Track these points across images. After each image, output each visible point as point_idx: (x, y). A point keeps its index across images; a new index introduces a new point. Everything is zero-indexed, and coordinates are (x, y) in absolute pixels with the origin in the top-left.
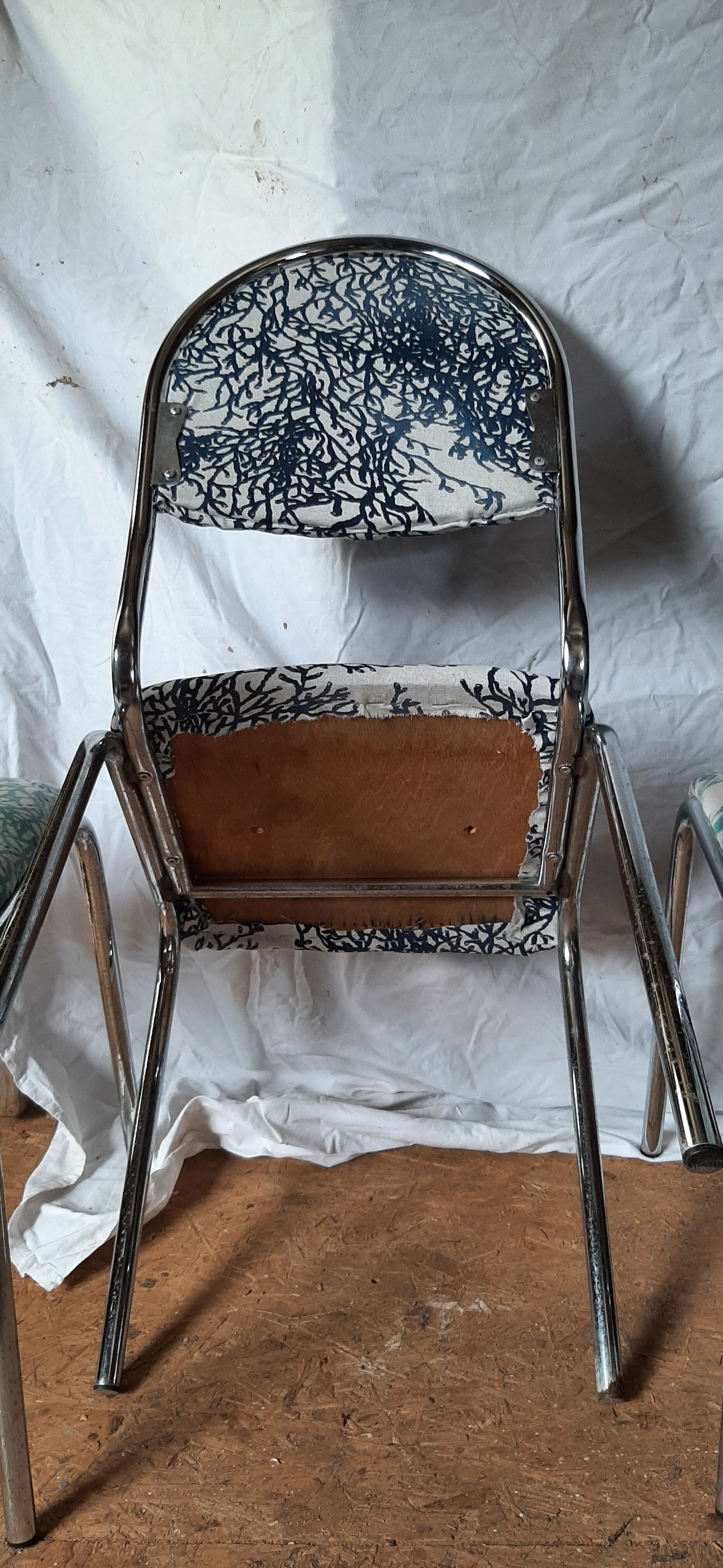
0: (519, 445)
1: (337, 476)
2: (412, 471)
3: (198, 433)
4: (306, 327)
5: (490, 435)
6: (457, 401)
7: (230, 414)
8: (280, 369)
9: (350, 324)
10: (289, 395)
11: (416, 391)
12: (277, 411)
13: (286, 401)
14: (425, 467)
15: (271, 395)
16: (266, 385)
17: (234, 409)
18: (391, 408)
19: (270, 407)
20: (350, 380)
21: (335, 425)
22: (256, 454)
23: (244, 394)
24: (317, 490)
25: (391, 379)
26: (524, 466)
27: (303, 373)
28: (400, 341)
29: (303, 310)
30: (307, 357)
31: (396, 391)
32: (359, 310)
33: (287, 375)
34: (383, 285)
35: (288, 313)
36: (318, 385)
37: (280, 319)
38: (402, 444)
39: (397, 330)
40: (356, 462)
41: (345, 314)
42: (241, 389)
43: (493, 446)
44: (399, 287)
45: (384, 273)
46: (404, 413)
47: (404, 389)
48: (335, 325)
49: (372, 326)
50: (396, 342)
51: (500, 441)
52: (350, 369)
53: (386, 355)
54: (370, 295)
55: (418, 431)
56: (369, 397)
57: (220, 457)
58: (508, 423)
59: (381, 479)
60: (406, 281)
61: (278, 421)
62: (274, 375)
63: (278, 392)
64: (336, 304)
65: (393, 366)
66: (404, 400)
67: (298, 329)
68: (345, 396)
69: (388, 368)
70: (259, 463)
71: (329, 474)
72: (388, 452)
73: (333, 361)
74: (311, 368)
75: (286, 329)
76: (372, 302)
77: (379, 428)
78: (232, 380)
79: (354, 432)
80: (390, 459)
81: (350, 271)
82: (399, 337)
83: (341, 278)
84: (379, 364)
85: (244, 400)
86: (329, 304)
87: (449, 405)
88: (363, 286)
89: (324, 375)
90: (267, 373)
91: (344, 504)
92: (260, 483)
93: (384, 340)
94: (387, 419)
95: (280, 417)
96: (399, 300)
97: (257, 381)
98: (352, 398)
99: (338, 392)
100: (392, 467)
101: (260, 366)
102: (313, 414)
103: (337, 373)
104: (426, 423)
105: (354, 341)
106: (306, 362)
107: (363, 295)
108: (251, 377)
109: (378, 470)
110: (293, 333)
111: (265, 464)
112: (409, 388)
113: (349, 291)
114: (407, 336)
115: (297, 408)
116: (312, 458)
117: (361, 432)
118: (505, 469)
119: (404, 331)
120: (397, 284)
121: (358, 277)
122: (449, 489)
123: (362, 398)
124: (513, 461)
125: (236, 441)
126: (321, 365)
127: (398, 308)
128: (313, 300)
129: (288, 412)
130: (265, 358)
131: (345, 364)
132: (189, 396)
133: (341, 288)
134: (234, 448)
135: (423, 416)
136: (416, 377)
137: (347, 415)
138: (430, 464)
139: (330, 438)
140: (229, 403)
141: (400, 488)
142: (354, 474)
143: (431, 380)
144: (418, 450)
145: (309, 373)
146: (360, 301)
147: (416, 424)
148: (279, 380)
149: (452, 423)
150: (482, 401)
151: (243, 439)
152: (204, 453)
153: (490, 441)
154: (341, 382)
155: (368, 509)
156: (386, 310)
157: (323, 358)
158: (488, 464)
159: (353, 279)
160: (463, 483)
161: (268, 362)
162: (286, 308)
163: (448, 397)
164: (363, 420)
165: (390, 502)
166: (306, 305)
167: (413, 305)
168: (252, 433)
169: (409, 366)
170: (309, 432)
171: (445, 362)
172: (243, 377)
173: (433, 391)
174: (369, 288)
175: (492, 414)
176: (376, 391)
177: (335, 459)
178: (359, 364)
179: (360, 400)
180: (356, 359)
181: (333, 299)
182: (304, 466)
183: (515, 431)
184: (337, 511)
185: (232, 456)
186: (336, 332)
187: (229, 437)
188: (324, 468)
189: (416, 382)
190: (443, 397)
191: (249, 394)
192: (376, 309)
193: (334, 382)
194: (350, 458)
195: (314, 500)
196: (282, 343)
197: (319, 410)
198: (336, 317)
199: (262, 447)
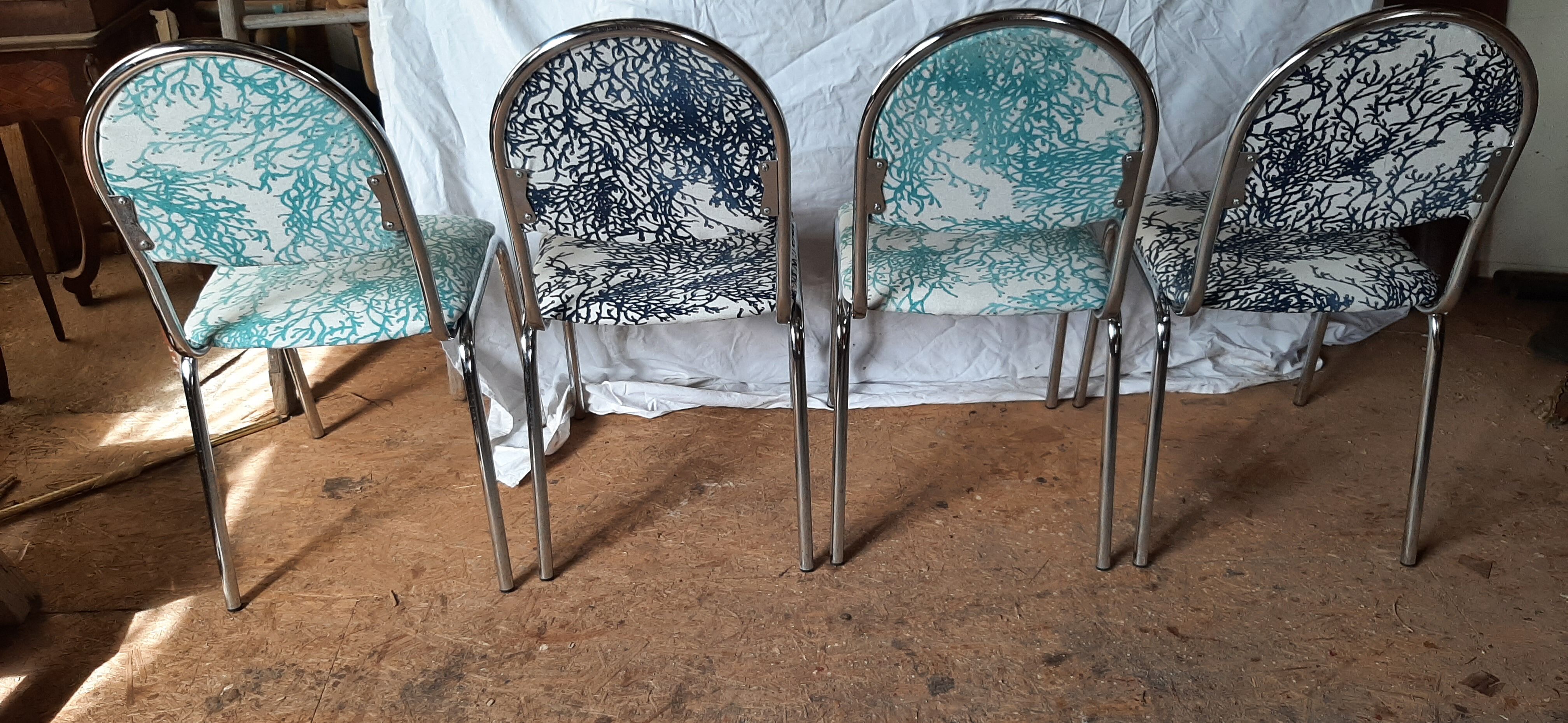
0: (754, 197)
1: (638, 217)
2: (686, 215)
3: (539, 187)
4: (597, 106)
5: (735, 191)
6: (713, 166)
7: (558, 174)
8: (585, 140)
9: (629, 104)
10: (596, 160)
11: (684, 158)
12: (589, 173)
13: (594, 165)
14: (695, 212)
15: (583, 160)
16: (578, 153)
17: (559, 170)
18: (668, 170)
19: (583, 169)
20: (636, 149)
21: (631, 182)
22: (582, 202)
23: (563, 159)
24: (627, 226)
25: (665, 149)
26: (757, 211)
27: (603, 144)
28: (669, 119)
29: (592, 90)
30: (603, 131)
31: (670, 158)
32: (635, 91)
33: (591, 144)
34: (651, 69)
35: (581, 93)
36: (615, 153)
37: (576, 98)
38: (678, 196)
39: (666, 109)
40: (649, 208)
41: (625, 94)
42: (561, 155)
43: (738, 198)
44: (664, 70)
45: (650, 56)
46: (677, 175)
47: (675, 157)
48: (619, 104)
49: (647, 105)
50: (666, 119)
51: (742, 195)
52: (636, 142)
53: (660, 130)
54: (642, 77)
55: (687, 187)
56: (652, 163)
57: (559, 204)
58: (747, 181)
59: (667, 220)
60: (668, 65)
61: (592, 180)
62: (582, 145)
63: (587, 158)
64: (617, 86)
65: (666, 139)
66: (676, 165)
67: (591, 107)
68: (636, 162)
69: (663, 141)
70: (585, 209)
71: (633, 216)
72: (669, 202)
73: (622, 134)
74: (607, 139)
75: (582, 107)
76: (644, 84)
77: (662, 186)
78: (552, 148)
79: (645, 188)
80: (671, 206)
81: (623, 54)
82: (667, 114)
83: (617, 61)
84: (656, 137)
85: (564, 164)
86: (611, 85)
87: (707, 169)
88: (636, 70)
89: (617, 145)
90: (576, 143)
91: (645, 234)
92: (589, 221)
93: (658, 118)
94: (666, 179)
95: (593, 176)
96: (665, 83)
97: (570, 149)
98: (641, 163)
99: (629, 158)
100: (673, 212)
101: (570, 137)
102: (615, 175)
103: (626, 144)
104: (693, 182)
105: (635, 118)
106: (603, 135)
107: (637, 77)
108: (566, 146)
109: (664, 213)
110: (589, 111)
111: (589, 209)
112: (679, 157)
113: (625, 74)
114: (674, 114)
115: (603, 170)
116: (620, 205)
117: (650, 189)
118: (745, 215)
119: (672, 110)
120: (661, 67)
121: (630, 60)
122: (710, 226)
123: (647, 162)
124: (750, 208)
125: (566, 193)
126: (614, 137)
127: (665, 90)
128: (598, 82)
129: (597, 172)
130: (572, 131)
131: (631, 136)
132: (525, 161)
133: (618, 71)
134: (566, 198)
135: (690, 177)
136: (683, 148)
137: (638, 176)
138: (698, 211)
139: (630, 192)
140: (554, 166)
141: (679, 225)
142: (649, 215)
143: (694, 150)
144: (689, 201)
145: (606, 144)
146: (635, 82)
147: (686, 182)
148: (587, 148)
149: (710, 182)
150: (730, 166)
151: (570, 192)
152: (547, 201)
153: (735, 195)
154: (631, 151)
155: (661, 238)
156: (656, 92)
157: (614, 132)
158: (734, 210)
159: (627, 62)
160: (719, 223)
161: (575, 134)
162: (579, 88)
163: (706, 163)
164: (650, 179)
165: (674, 234)
166: (594, 85)
167: (676, 88)
168: (576, 188)
169: (677, 139)
170: (615, 188)
171: (702, 137)
172: (560, 146)
173: (695, 158)
174: (641, 71)
175: (736, 176)
176: (656, 158)
177: (635, 207)
178: (642, 137)
179: (646, 165)
180: (639, 133)
181: (613, 81)
182: (616, 210)
183: (751, 187)
184: (642, 238)
185: (566, 204)
186: (621, 111)
187: (561, 191)
188: (629, 212)
189: (683, 151)
190: (703, 163)
191: (567, 160)
192: (648, 90)
193: (626, 151)
194: (645, 206)
195: (626, 232)
196: (582, 119)
197: (618, 172)
198: (619, 98)
199: (585, 198)
